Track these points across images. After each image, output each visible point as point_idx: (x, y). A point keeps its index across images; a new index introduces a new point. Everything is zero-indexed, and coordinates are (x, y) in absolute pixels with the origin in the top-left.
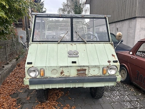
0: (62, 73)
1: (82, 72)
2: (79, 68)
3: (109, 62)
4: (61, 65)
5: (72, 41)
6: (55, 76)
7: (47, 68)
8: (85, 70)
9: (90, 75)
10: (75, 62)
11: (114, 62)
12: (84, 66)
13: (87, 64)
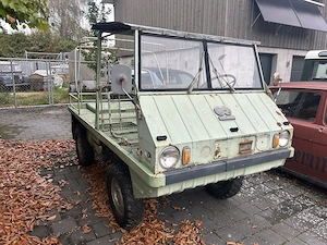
0: (217, 152)
1: (246, 147)
2: (243, 141)
3: (279, 124)
4: (217, 138)
5: (210, 88)
6: (205, 161)
7: (195, 145)
8: (251, 143)
9: (256, 151)
10: (236, 130)
11: (285, 124)
12: (250, 136)
13: (253, 132)
